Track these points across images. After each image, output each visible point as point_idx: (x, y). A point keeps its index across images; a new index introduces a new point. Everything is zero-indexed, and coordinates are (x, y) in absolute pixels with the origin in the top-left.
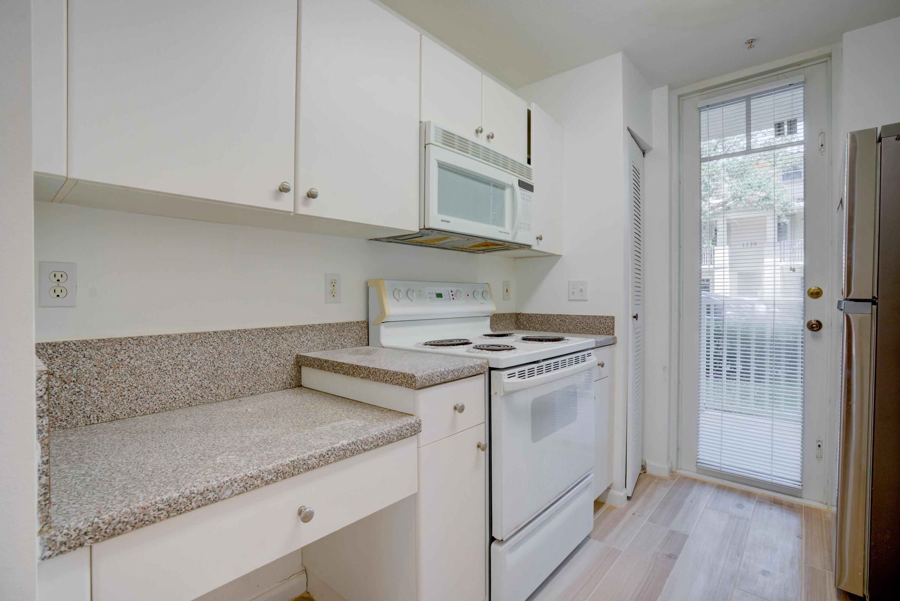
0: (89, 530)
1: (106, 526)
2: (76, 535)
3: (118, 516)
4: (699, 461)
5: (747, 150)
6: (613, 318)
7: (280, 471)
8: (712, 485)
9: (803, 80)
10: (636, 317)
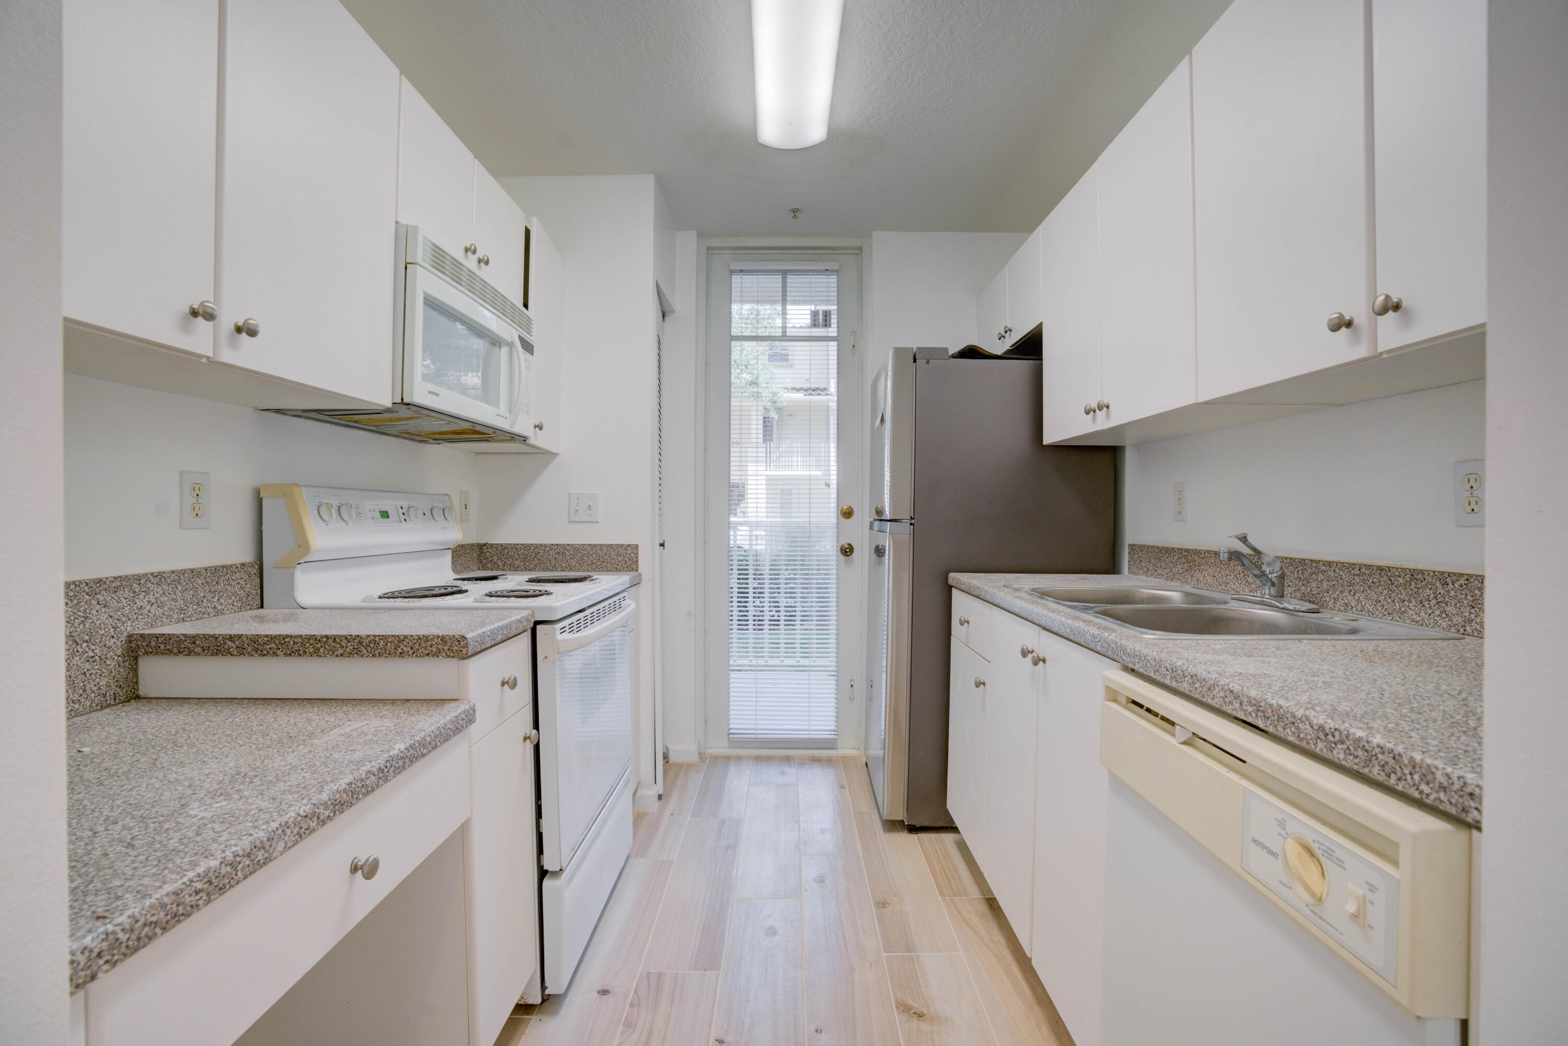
0: (104, 948)
1: (127, 936)
2: (85, 961)
3: (142, 915)
4: (731, 731)
5: (782, 336)
6: (637, 546)
7: (337, 801)
8: (749, 758)
9: (837, 268)
10: (662, 545)
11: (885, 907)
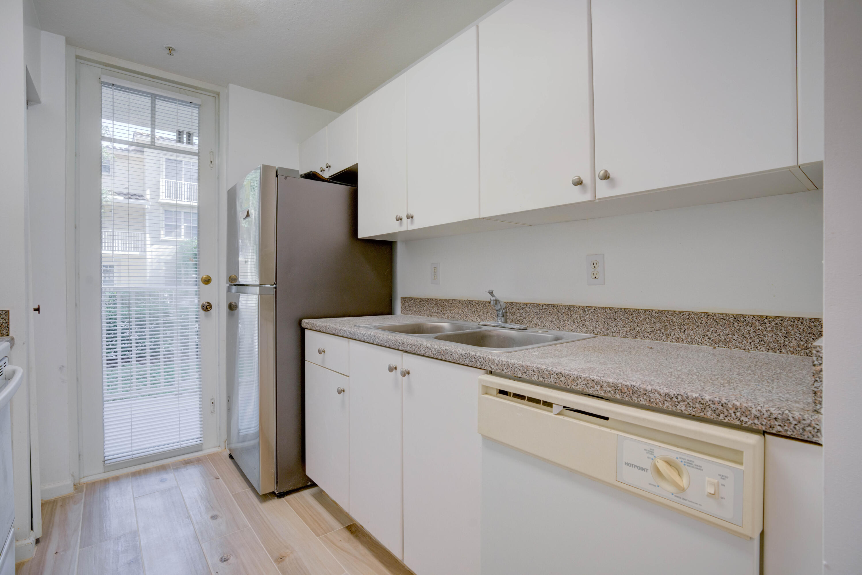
4: (106, 458)
5: (151, 145)
6: (7, 313)
9: (200, 103)
10: (37, 310)
11: (283, 560)
